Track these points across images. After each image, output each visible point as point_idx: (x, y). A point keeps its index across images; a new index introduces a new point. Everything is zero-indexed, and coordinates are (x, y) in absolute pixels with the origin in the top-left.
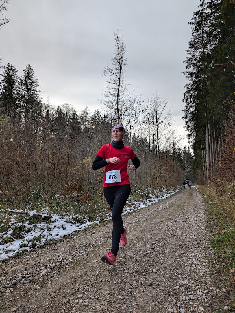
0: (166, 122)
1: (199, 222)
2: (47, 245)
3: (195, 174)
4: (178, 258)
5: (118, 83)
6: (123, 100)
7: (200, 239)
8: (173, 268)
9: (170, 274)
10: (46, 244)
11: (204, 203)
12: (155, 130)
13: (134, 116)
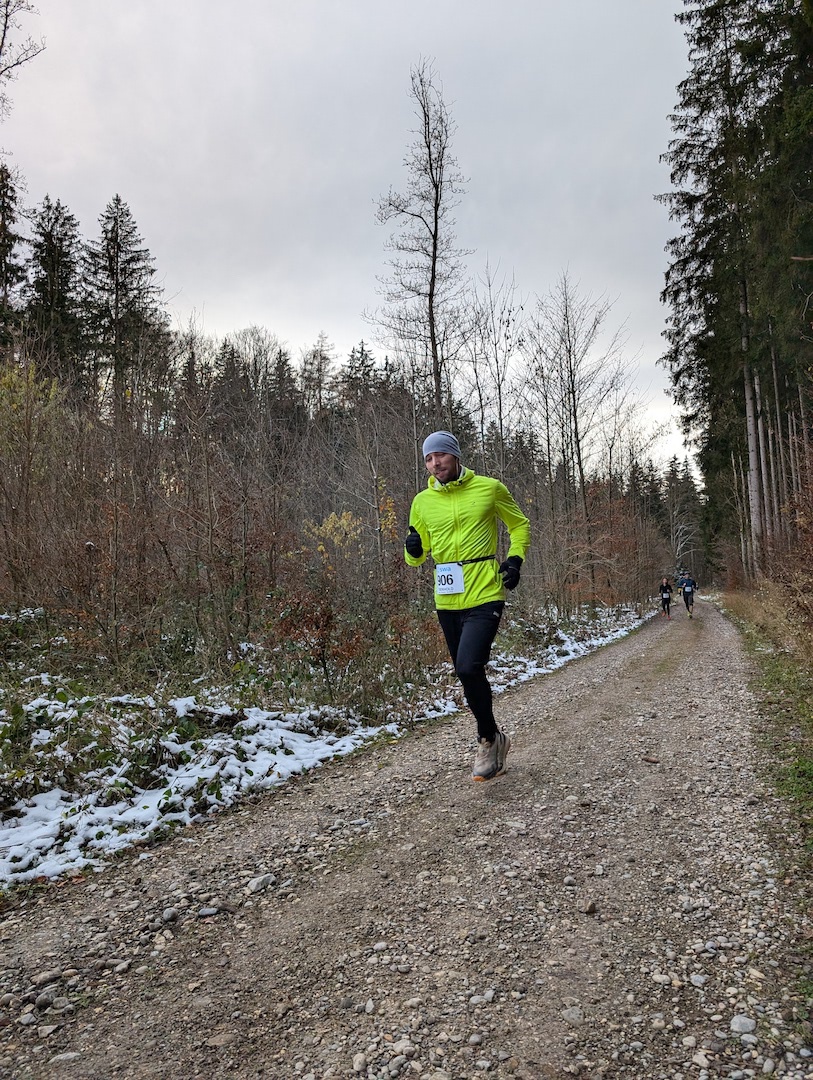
0: (605, 376)
1: (733, 716)
2: (243, 804)
3: (710, 552)
4: (669, 830)
5: (430, 249)
6: (449, 308)
7: (739, 770)
8: (656, 862)
9: (648, 877)
10: (237, 803)
11: (747, 654)
12: (567, 406)
13: (492, 360)
